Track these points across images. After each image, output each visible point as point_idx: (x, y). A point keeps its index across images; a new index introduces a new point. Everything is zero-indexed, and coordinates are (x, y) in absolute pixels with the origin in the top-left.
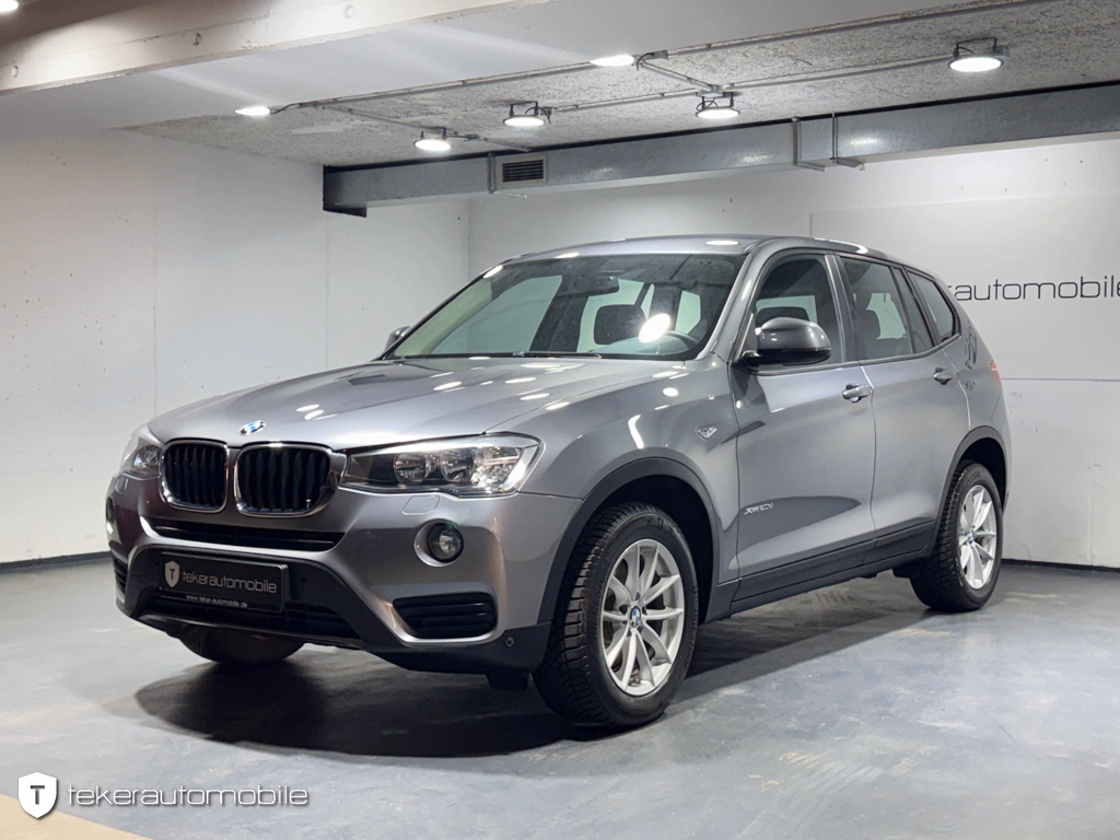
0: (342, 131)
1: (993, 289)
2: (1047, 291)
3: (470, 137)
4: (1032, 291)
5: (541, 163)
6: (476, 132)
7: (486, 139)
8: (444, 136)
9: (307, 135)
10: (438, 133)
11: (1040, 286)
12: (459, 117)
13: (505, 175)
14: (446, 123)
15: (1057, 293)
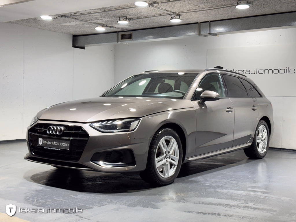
0: (75, 25)
1: (256, 71)
2: (270, 71)
3: (111, 27)
4: (266, 71)
5: (131, 34)
6: (112, 25)
7: (115, 27)
9: (66, 26)
10: (101, 25)
11: (268, 70)
12: (106, 21)
13: (121, 37)
14: (103, 23)
15: (273, 72)
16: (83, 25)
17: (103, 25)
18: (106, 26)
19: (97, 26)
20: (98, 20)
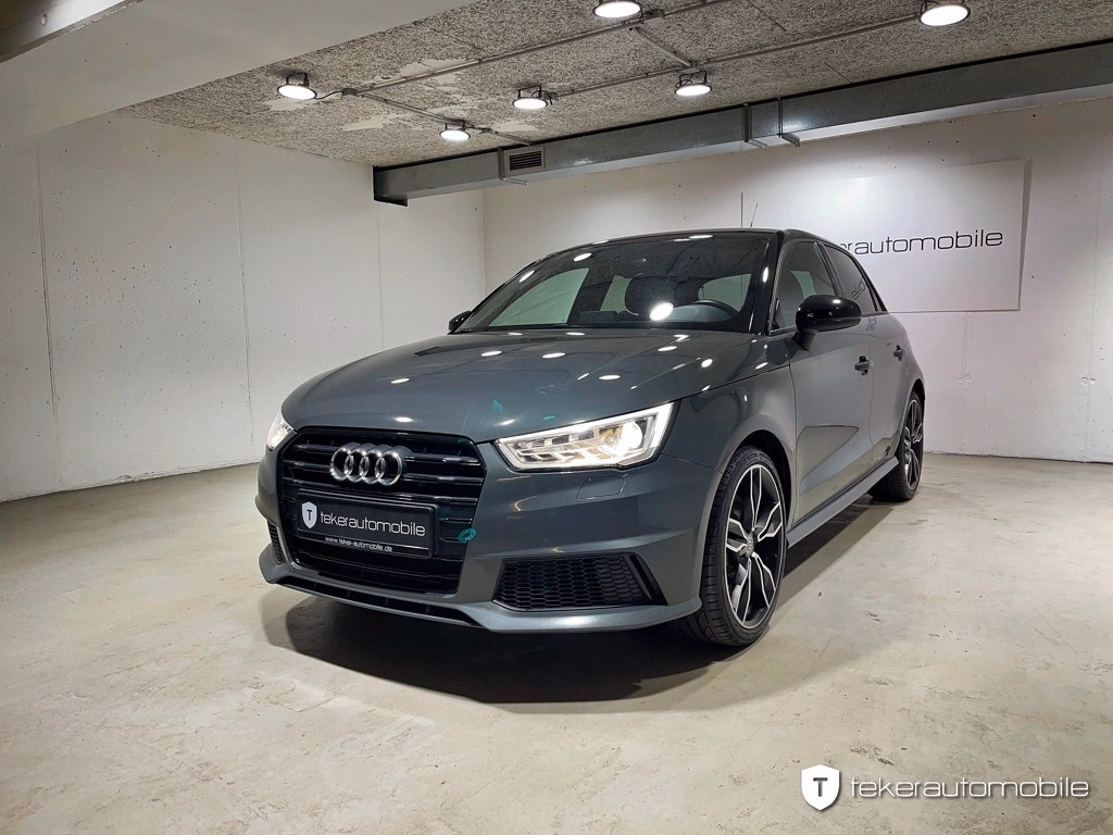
0: (382, 127)
8: (463, 129)
9: (356, 132)
10: (459, 125)
12: (476, 107)
14: (464, 115)
16: (405, 126)
17: (462, 124)
18: (473, 127)
19: (446, 129)
20: (452, 107)
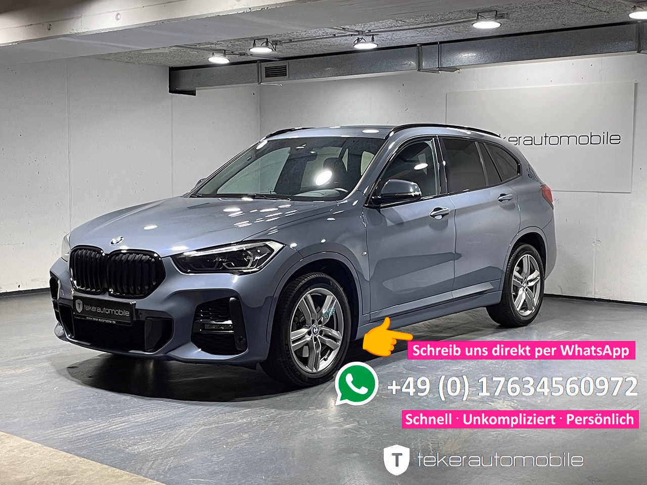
1: (544, 138)
2: (572, 139)
3: (241, 54)
4: (565, 139)
5: (285, 67)
6: (244, 52)
7: (251, 55)
8: (225, 55)
9: (151, 54)
10: (221, 53)
11: (569, 137)
12: (230, 45)
13: (266, 73)
15: (578, 141)
18: (232, 54)
19: (212, 55)
